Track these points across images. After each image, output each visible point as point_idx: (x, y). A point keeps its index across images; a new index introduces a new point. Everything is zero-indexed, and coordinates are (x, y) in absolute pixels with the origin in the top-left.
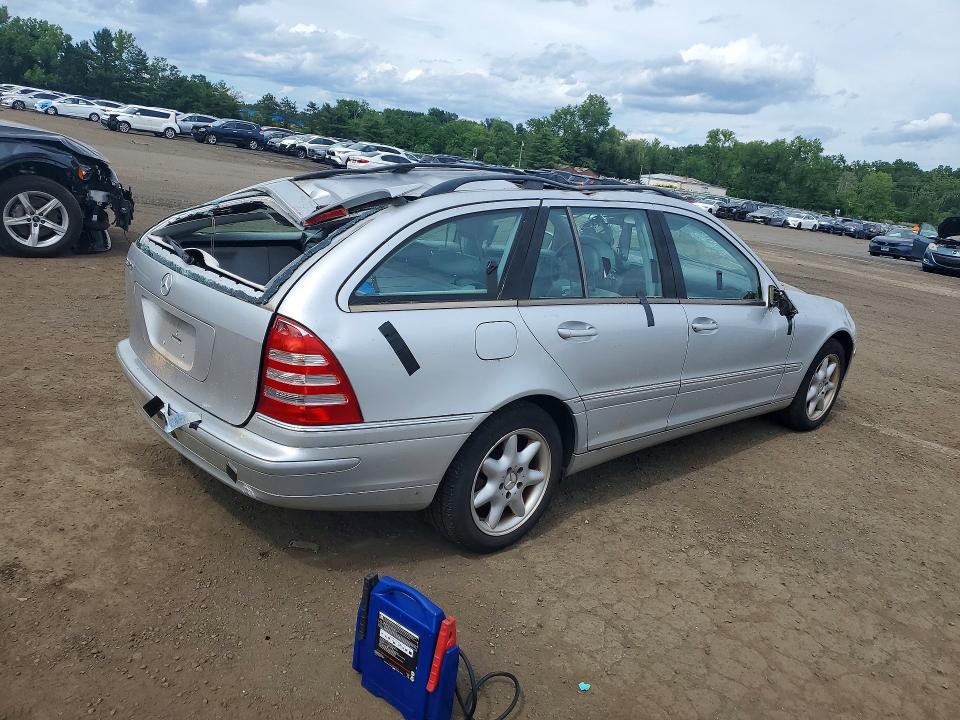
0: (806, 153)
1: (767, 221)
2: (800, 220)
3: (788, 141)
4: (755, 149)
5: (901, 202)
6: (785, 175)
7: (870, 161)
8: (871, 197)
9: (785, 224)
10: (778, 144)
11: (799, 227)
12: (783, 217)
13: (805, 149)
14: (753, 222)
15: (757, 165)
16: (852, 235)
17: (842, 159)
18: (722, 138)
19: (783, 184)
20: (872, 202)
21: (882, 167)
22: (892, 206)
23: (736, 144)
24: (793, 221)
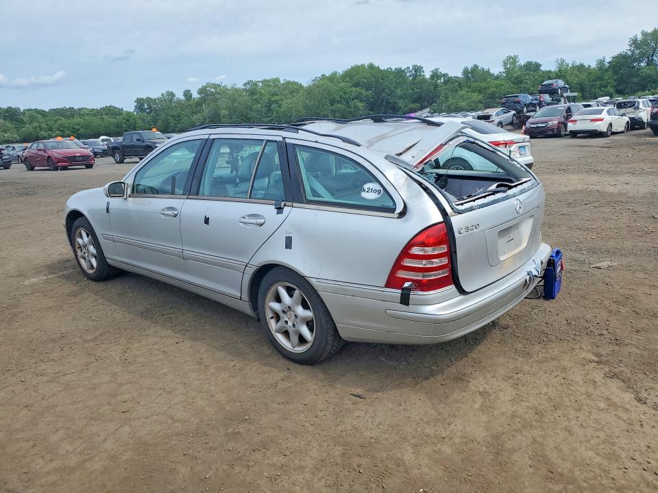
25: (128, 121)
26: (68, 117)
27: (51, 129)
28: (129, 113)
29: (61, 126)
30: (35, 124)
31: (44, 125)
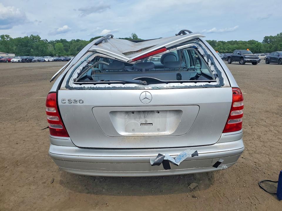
0: (36, 40)
1: (39, 61)
2: (48, 59)
3: (29, 36)
4: (19, 40)
5: (67, 50)
6: (32, 47)
7: (54, 40)
8: (59, 50)
9: (45, 61)
10: (26, 38)
11: (49, 61)
12: (44, 59)
13: (35, 38)
14: (35, 62)
15: (22, 45)
16: (63, 61)
17: (47, 40)
18: (6, 37)
19: (32, 50)
20: (60, 51)
21: (57, 41)
22: (65, 52)
23: (11, 39)
24: (46, 60)
25: (257, 46)
26: (232, 44)
27: (224, 49)
28: (259, 44)
29: (228, 48)
30: (219, 47)
31: (222, 47)
